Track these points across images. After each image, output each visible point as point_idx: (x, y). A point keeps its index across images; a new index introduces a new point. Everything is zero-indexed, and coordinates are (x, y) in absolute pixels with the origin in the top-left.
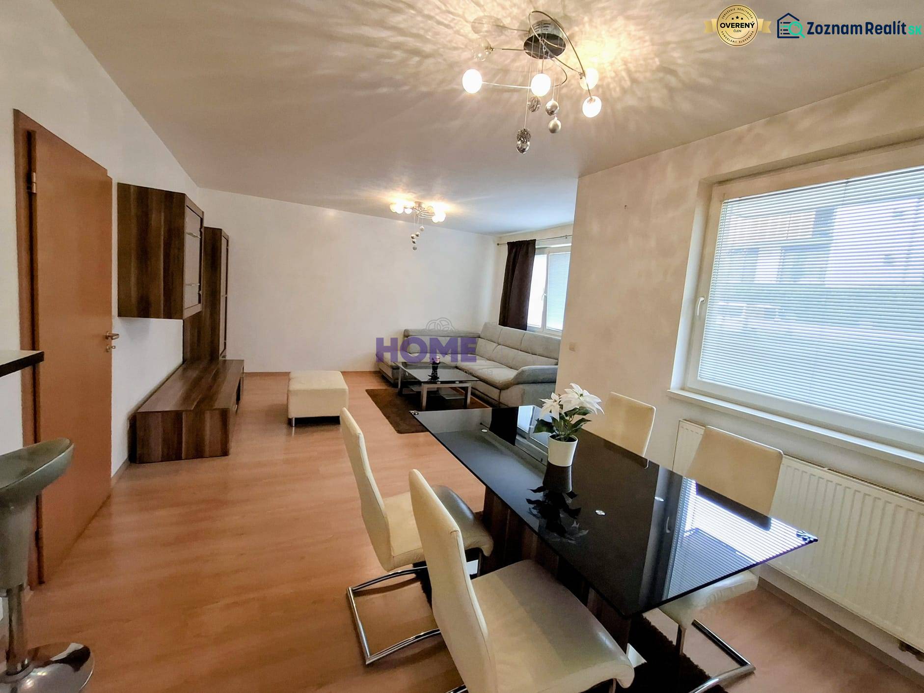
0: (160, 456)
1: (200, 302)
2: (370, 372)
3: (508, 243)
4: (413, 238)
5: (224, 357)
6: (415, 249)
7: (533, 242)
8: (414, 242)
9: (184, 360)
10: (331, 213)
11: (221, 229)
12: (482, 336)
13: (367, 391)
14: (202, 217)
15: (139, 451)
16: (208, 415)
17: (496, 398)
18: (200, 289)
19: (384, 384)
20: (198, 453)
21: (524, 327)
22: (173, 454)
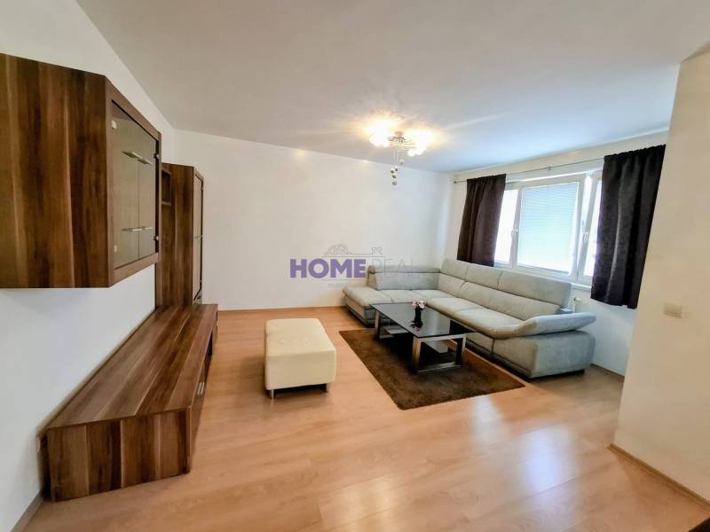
0: (88, 488)
1: (157, 251)
2: (336, 307)
3: (468, 181)
4: (392, 172)
5: (200, 298)
6: (394, 184)
7: (503, 177)
8: (394, 177)
9: (157, 307)
10: (300, 154)
11: (193, 168)
12: (442, 271)
13: (341, 332)
14: (157, 138)
15: (54, 485)
16: (158, 421)
17: (490, 349)
18: (157, 234)
19: (352, 322)
20: (145, 475)
21: (490, 263)
22: (108, 480)
